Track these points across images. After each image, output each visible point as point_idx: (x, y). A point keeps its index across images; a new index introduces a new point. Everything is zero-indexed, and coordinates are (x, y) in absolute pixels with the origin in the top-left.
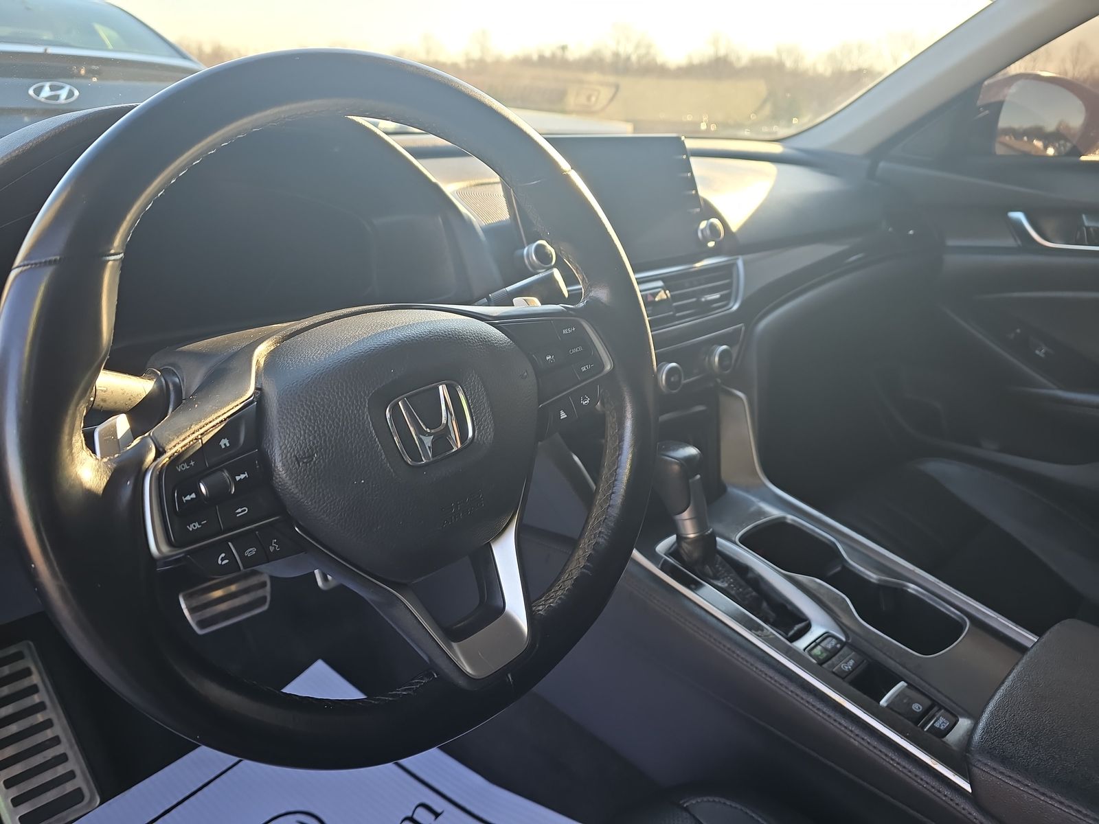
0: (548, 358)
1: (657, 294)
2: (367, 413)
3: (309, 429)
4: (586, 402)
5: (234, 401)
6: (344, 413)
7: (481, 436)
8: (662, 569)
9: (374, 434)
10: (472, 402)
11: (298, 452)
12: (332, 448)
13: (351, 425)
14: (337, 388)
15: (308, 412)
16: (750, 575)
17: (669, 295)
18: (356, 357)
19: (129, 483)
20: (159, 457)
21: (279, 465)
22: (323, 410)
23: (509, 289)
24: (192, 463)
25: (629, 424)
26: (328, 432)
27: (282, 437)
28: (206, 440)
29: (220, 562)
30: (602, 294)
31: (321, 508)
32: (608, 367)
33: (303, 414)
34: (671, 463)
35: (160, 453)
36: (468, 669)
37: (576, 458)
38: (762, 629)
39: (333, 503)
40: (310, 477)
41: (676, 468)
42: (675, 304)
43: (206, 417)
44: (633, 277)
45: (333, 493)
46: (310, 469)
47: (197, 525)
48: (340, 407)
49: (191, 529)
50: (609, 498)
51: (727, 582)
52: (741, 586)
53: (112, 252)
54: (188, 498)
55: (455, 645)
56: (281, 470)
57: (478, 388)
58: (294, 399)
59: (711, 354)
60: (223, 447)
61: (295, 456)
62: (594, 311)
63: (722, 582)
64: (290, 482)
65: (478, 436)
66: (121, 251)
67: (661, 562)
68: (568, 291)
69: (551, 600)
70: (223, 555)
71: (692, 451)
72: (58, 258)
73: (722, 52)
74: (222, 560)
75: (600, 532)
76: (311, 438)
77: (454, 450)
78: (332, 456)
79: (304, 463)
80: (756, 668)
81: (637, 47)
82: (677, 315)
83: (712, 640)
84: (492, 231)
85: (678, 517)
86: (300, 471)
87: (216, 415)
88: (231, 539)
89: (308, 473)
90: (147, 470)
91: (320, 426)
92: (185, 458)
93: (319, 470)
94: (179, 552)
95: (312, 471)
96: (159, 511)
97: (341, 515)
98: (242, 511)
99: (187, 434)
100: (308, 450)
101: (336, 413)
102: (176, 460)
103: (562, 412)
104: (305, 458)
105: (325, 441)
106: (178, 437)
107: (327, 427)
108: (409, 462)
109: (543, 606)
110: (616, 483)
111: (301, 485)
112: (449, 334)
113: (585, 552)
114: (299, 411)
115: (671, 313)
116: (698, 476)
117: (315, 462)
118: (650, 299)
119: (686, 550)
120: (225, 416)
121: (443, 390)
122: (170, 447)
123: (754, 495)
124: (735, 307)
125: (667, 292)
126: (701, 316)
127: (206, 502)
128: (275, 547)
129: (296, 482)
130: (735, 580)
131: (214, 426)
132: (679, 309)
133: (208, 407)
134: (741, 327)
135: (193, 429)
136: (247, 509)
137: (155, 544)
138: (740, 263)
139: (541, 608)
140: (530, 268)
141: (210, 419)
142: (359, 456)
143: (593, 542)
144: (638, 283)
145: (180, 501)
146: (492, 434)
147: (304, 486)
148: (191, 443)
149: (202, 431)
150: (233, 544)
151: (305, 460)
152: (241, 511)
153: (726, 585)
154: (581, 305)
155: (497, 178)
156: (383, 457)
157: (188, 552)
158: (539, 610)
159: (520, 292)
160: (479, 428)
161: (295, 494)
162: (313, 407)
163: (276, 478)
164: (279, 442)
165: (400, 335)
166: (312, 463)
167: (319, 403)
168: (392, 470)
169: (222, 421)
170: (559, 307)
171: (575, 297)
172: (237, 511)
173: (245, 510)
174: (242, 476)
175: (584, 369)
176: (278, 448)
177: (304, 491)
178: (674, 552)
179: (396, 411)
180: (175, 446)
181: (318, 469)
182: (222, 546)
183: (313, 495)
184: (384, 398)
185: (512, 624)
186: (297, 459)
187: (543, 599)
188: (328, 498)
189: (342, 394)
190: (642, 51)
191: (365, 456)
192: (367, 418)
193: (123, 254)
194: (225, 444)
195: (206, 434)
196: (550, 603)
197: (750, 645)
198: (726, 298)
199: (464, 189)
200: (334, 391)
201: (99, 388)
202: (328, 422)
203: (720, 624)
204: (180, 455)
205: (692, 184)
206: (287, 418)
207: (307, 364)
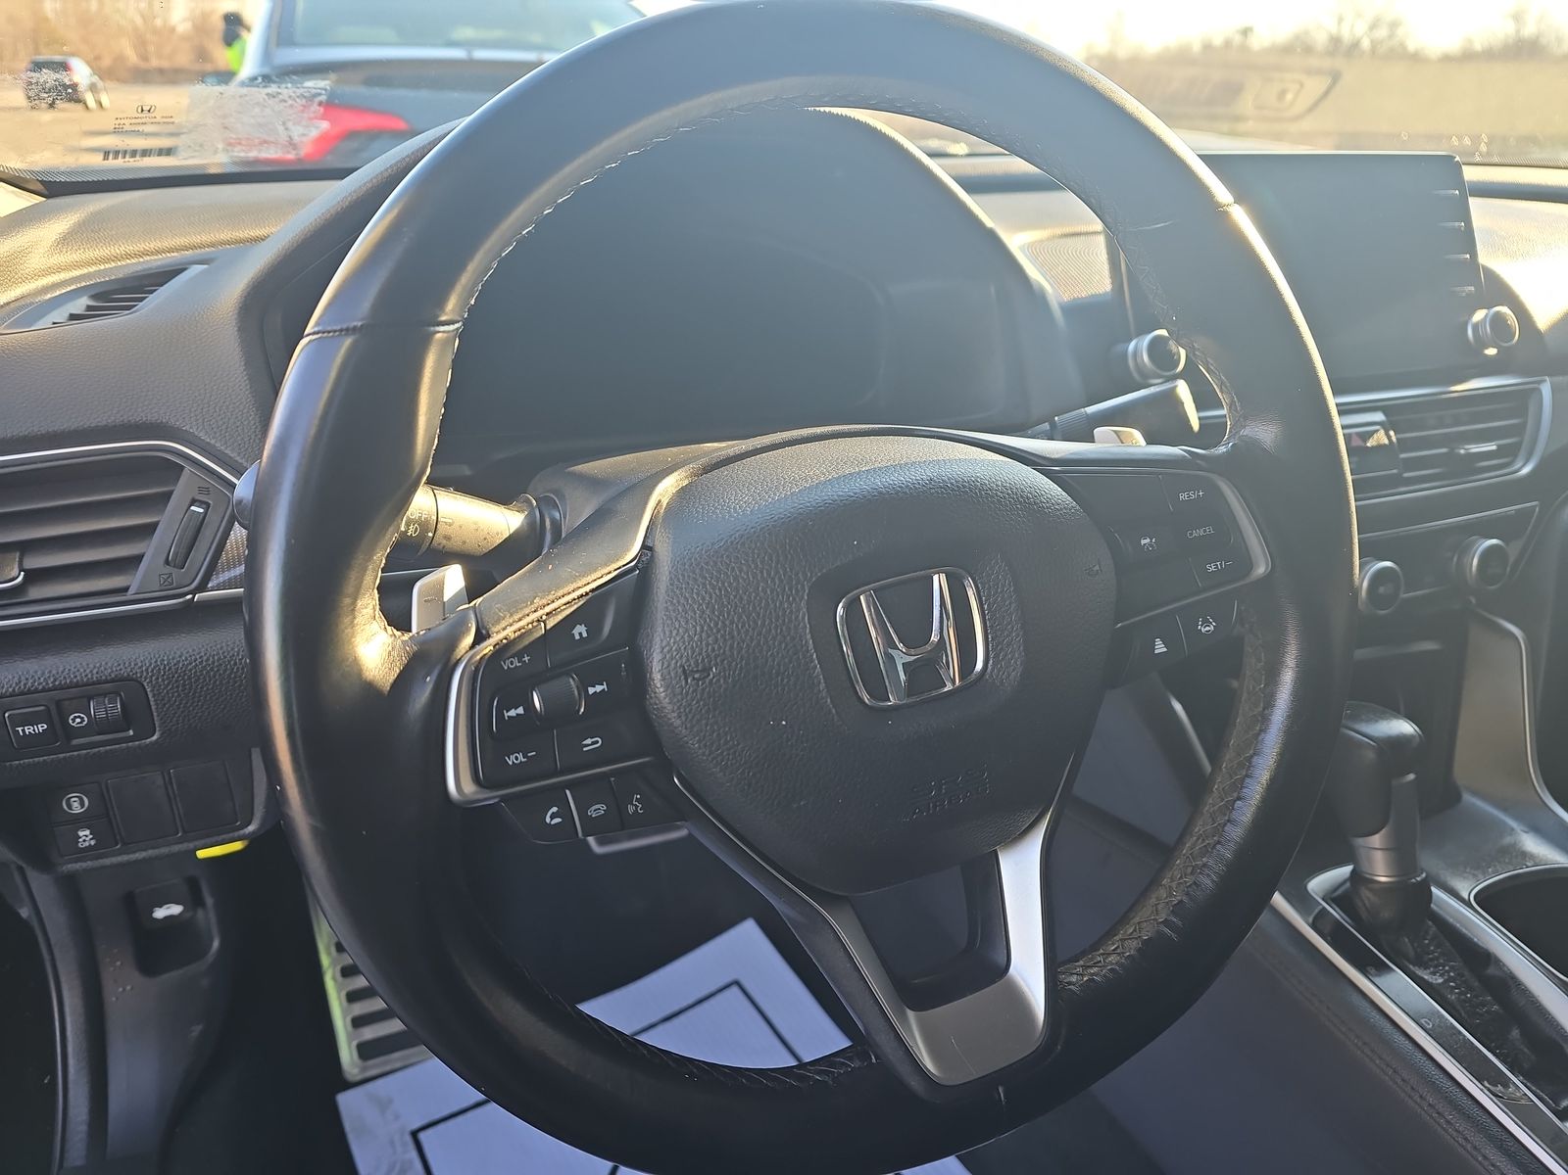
0: (1143, 542)
1: (1371, 434)
2: (805, 610)
3: (709, 625)
4: (1207, 628)
5: (606, 565)
6: (767, 604)
7: (999, 671)
8: (1314, 926)
9: (811, 646)
10: (989, 609)
11: (688, 660)
12: (742, 660)
13: (776, 627)
14: (762, 562)
15: (711, 598)
16: (1491, 971)
17: (1394, 439)
18: (800, 514)
19: (428, 679)
20: (479, 644)
21: (657, 676)
22: (735, 597)
23: (1091, 410)
24: (526, 659)
25: (1288, 677)
26: (739, 633)
27: (667, 633)
28: (552, 625)
29: (548, 820)
30: (1265, 433)
31: (712, 756)
32: (1261, 570)
33: (703, 599)
34: (1360, 744)
35: (480, 637)
36: (929, 1064)
37: (1178, 707)
38: (1506, 1083)
39: (732, 751)
40: (701, 703)
41: (1370, 755)
42: (1403, 456)
43: (558, 588)
44: (1332, 401)
45: (734, 735)
46: (703, 690)
47: (520, 756)
48: (762, 594)
49: (511, 763)
50: (1230, 807)
51: (1442, 975)
52: (1470, 989)
53: (443, 318)
54: (513, 713)
55: (911, 1014)
56: (659, 686)
57: (1003, 586)
58: (694, 573)
59: (1465, 550)
60: (577, 637)
61: (682, 666)
62: (1244, 464)
63: (1434, 974)
64: (670, 707)
65: (993, 670)
66: (460, 319)
67: (1317, 911)
68: (1199, 418)
69: (1096, 969)
70: (555, 809)
71: (1404, 727)
72: (359, 324)
73: (1529, 30)
74: (552, 818)
75: (1205, 865)
76: (710, 640)
77: (946, 690)
78: (740, 674)
79: (694, 679)
80: (1485, 1157)
81: (1374, 26)
82: (1406, 475)
83: (1399, 1081)
84: (1079, 311)
85: (1360, 841)
86: (687, 693)
87: (575, 585)
88: (570, 785)
89: (699, 696)
90: (458, 662)
91: (727, 623)
92: (513, 652)
93: (717, 695)
94: (490, 797)
95: (706, 694)
96: (467, 727)
97: (743, 773)
98: (593, 743)
99: (527, 611)
100: (703, 660)
101: (754, 605)
102: (501, 650)
103: (1158, 642)
104: (697, 671)
105: (732, 647)
106: (511, 615)
107: (737, 626)
108: (867, 701)
109: (1079, 978)
110: (1248, 780)
111: (686, 715)
112: (964, 487)
113: (1171, 895)
114: (698, 594)
115: (1395, 471)
116: (1412, 776)
117: (712, 680)
118: (1356, 442)
119: (1366, 902)
120: (587, 589)
121: (939, 581)
122: (496, 630)
123: (1517, 818)
124: (1526, 470)
125: (1392, 433)
126: (1457, 481)
127: (538, 723)
128: (637, 806)
129: (679, 708)
130: (1461, 975)
131: (568, 603)
132: (1411, 464)
133: (566, 571)
134: (1536, 506)
135: (536, 605)
136: (600, 742)
137: (457, 780)
138: (1546, 389)
139: (1074, 979)
140: (1136, 375)
141: (565, 590)
142: (782, 680)
143: (1189, 880)
144: (1340, 413)
145: (500, 715)
146: (1020, 670)
147: (690, 716)
148: (530, 626)
149: (548, 609)
150: (571, 793)
151: (697, 676)
152: (591, 743)
153: (1440, 981)
154: (1222, 449)
155: (1099, 226)
156: (822, 686)
157: (503, 799)
158: (1070, 983)
159: (1107, 419)
160: (996, 656)
161: (676, 728)
162: (720, 590)
163: (651, 698)
164: (662, 641)
165: (880, 482)
166: (707, 681)
167: (730, 584)
168: (834, 711)
169: (582, 596)
170: (1176, 451)
171: (1212, 432)
172: (584, 743)
173: (598, 742)
174: (599, 688)
175: (1212, 568)
176: (658, 651)
177: (688, 725)
178: (1341, 897)
179: (854, 610)
180: (504, 629)
181: (714, 692)
182: (555, 795)
183: (702, 734)
184: (836, 586)
185: (1016, 1000)
186: (684, 671)
187: (1081, 963)
188: (726, 742)
189: (769, 574)
190: (1382, 33)
191: (791, 683)
192: (803, 618)
193: (460, 324)
194: (580, 634)
195: (556, 614)
196: (1093, 974)
197: (1476, 1110)
198: (1509, 453)
199: (1041, 241)
200: (756, 567)
201: (442, 520)
202: (740, 617)
203: (1419, 1055)
204: (511, 643)
205: (1467, 240)
206: (679, 602)
207: (723, 518)
